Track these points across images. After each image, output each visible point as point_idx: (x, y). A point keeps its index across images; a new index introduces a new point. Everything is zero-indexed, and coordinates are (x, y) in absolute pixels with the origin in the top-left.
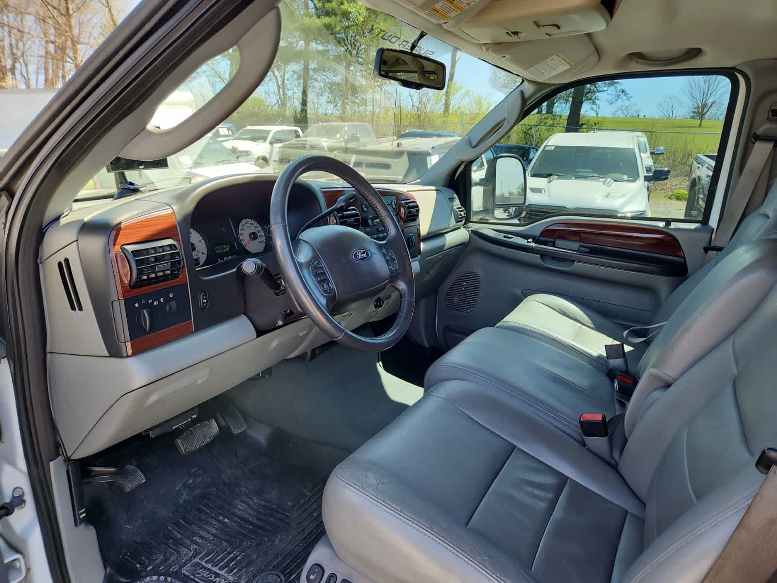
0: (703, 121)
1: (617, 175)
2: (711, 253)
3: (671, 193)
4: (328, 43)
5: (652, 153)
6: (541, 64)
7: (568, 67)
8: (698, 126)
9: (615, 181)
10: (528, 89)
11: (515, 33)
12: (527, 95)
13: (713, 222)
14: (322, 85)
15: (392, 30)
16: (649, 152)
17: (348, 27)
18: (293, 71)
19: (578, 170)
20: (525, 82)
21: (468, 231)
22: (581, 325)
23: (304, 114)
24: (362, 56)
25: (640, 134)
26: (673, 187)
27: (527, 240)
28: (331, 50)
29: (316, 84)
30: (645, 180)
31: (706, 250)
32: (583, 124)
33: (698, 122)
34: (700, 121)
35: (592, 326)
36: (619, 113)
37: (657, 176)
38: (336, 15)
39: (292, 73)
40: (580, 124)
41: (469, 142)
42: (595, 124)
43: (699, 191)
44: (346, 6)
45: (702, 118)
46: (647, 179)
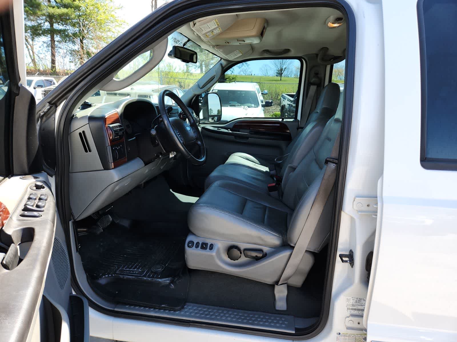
0: (282, 77)
1: (249, 105)
2: (300, 130)
3: (272, 114)
4: (67, 25)
5: (262, 94)
6: (232, 53)
7: (241, 54)
8: (280, 80)
9: (249, 107)
10: (224, 63)
11: (228, 43)
12: (224, 65)
13: (299, 118)
14: (65, 51)
15: (109, 19)
16: (261, 93)
17: (80, 16)
18: (43, 42)
19: (230, 102)
20: (222, 60)
21: (201, 128)
22: (255, 163)
23: (55, 69)
24: (91, 34)
25: (255, 84)
26: (273, 111)
27: (227, 130)
28: (70, 29)
29: (60, 50)
30: (262, 107)
31: (298, 129)
32: (226, 79)
33: (279, 78)
34: (280, 77)
35: (259, 163)
36: (242, 73)
37: (267, 105)
38: (71, 8)
39: (43, 43)
40: (225, 78)
41: (198, 86)
42: (233, 78)
43: (285, 112)
44: (77, 3)
45: (281, 76)
46: (263, 106)
